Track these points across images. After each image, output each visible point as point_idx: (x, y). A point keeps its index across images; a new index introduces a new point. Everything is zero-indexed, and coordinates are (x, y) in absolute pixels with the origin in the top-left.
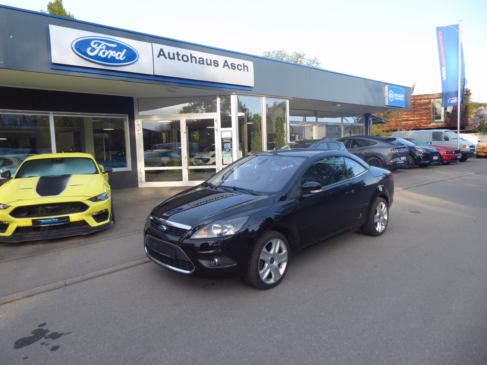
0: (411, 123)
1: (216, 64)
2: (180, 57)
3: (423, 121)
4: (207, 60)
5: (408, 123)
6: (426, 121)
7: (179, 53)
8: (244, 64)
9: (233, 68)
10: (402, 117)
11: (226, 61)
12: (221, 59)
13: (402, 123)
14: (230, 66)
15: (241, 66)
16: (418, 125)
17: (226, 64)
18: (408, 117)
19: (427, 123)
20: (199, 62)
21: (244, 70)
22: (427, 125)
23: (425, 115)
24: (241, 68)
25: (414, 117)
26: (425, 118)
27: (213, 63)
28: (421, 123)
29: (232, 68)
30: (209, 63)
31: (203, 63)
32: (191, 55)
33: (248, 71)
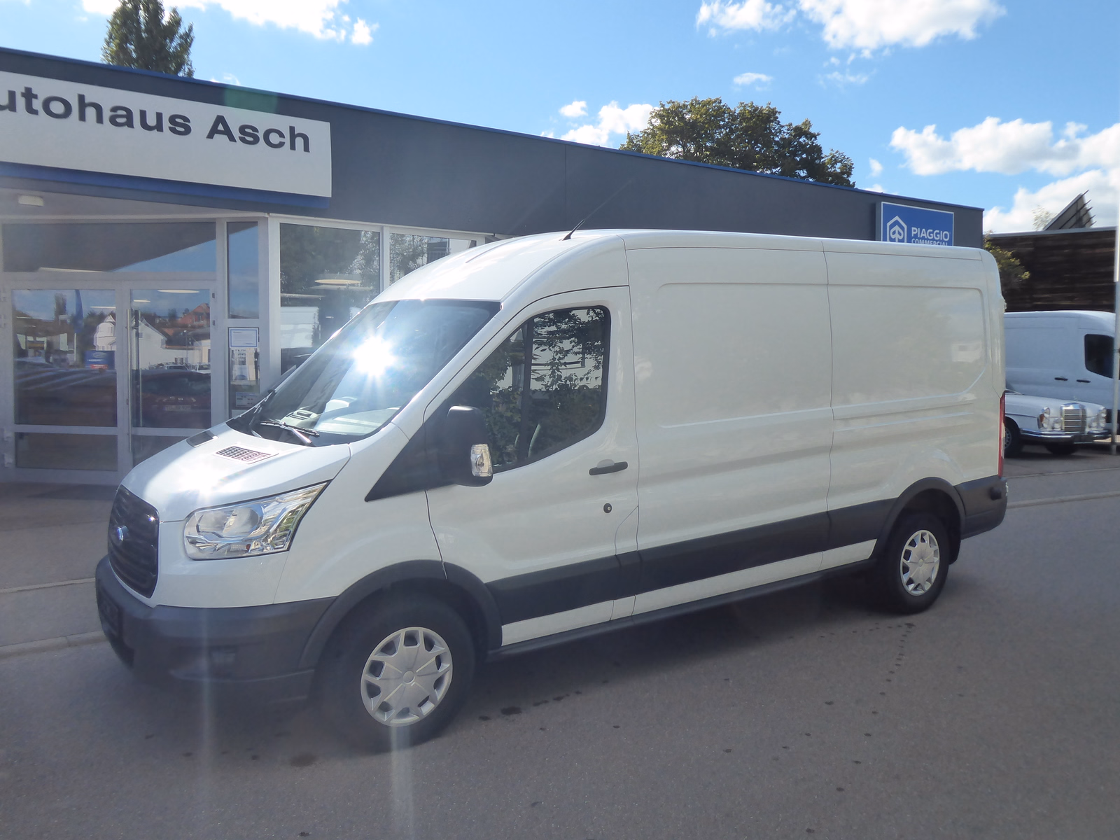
1: (181, 126)
2: (37, 105)
4: (143, 114)
7: (34, 92)
8: (292, 129)
9: (251, 139)
11: (220, 120)
12: (201, 114)
14: (237, 134)
15: (281, 135)
17: (221, 127)
20: (113, 121)
21: (293, 147)
24: (282, 140)
27: (166, 124)
29: (243, 140)
30: (151, 121)
31: (130, 124)
32: (81, 98)
33: (306, 149)
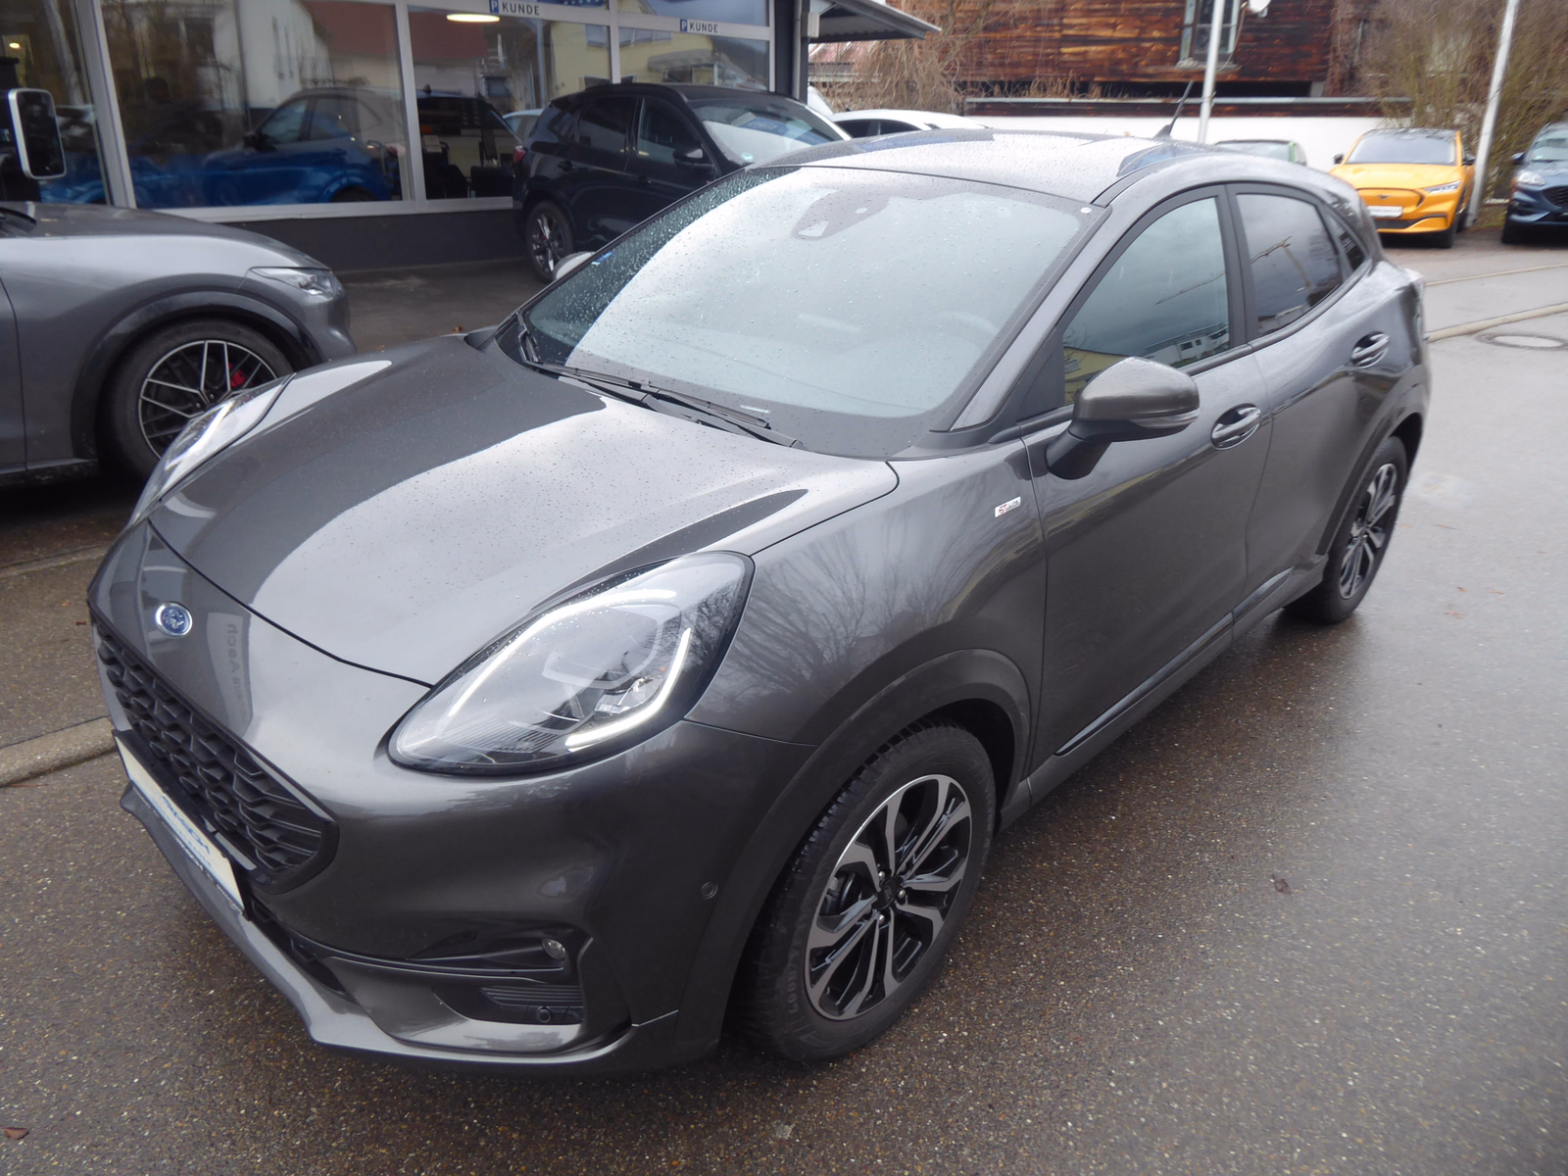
0: (1099, 52)
3: (1150, 48)
5: (1086, 52)
6: (1160, 46)
10: (1065, 21)
13: (1064, 50)
16: (1124, 67)
18: (1088, 27)
19: (1162, 59)
22: (1163, 69)
23: (1158, 21)
25: (1114, 26)
26: (1156, 34)
28: (1137, 56)
